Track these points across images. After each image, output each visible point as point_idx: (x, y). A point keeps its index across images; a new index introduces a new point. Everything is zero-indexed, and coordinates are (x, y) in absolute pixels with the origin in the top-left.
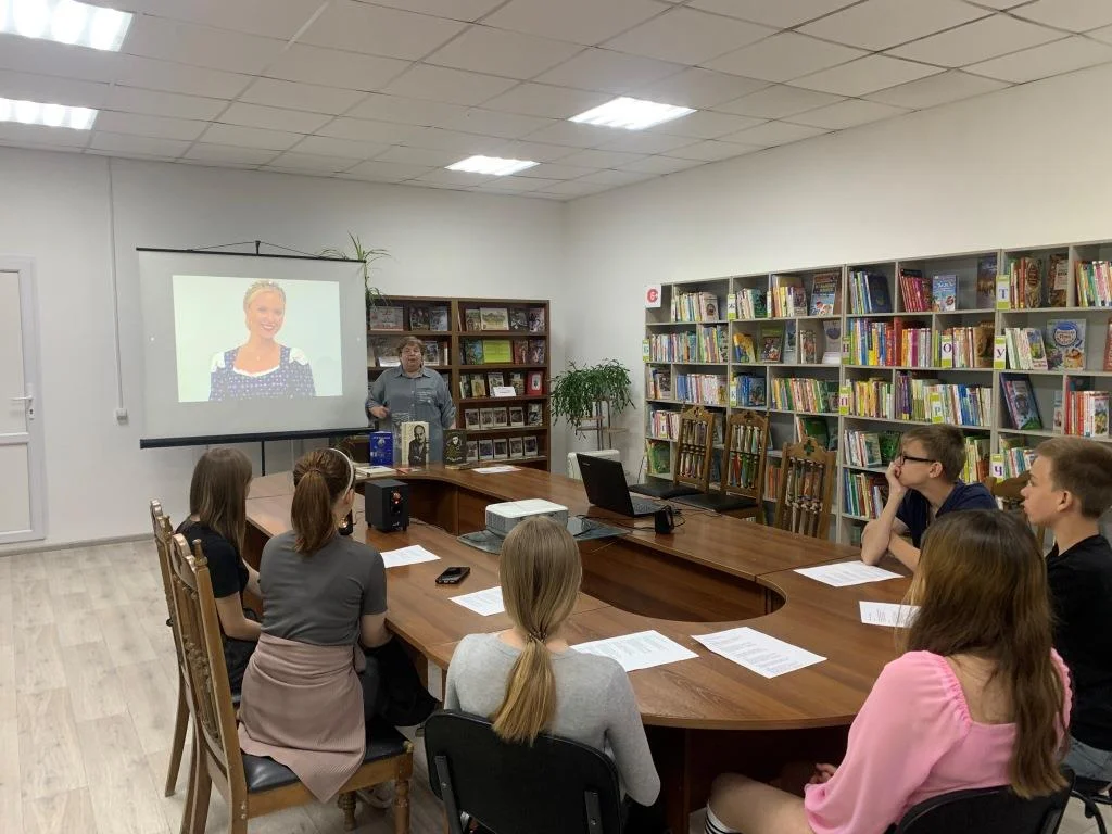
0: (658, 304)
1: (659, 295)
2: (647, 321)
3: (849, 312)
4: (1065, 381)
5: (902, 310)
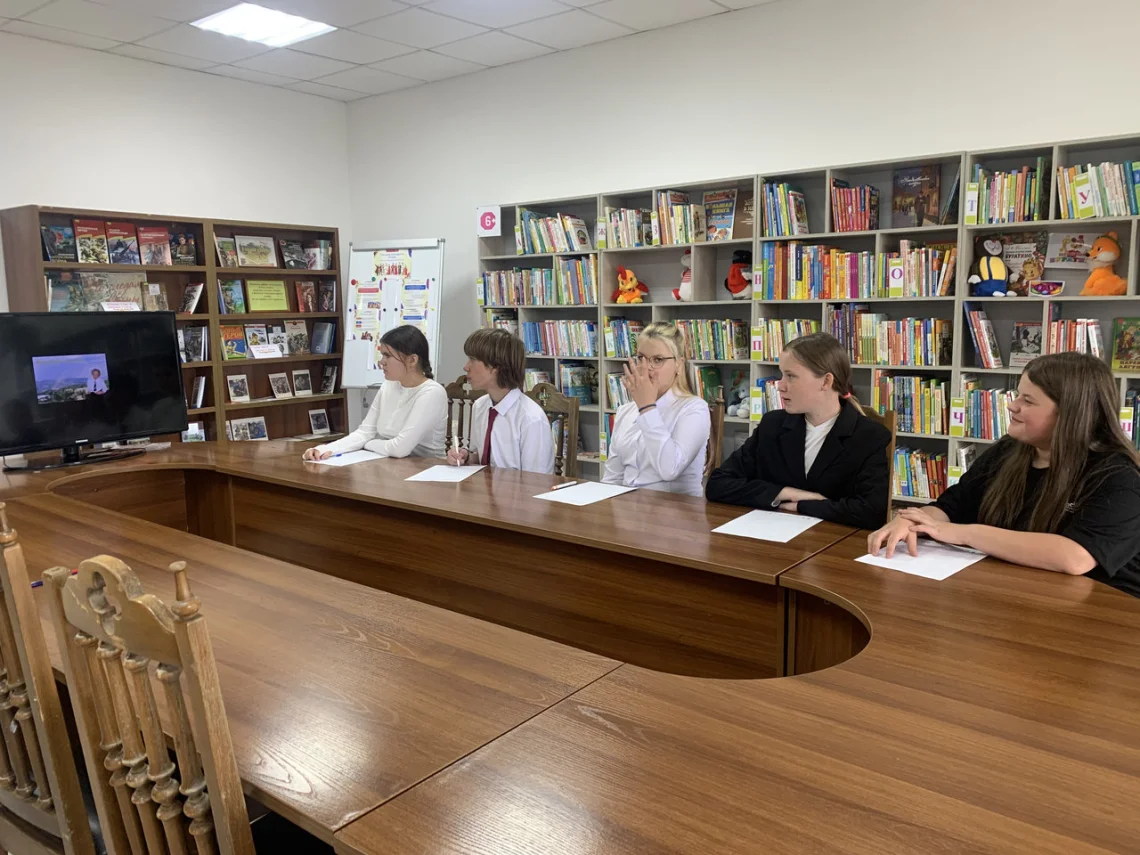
0: (496, 231)
1: (498, 221)
2: (481, 254)
3: (762, 235)
4: (1046, 308)
5: (832, 230)
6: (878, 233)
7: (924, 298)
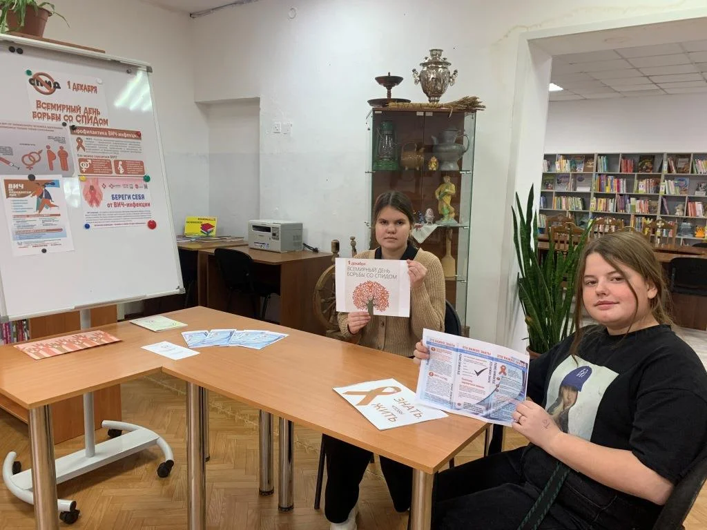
3: (597, 171)
4: (687, 198)
5: (621, 171)
6: (636, 173)
7: (648, 194)
